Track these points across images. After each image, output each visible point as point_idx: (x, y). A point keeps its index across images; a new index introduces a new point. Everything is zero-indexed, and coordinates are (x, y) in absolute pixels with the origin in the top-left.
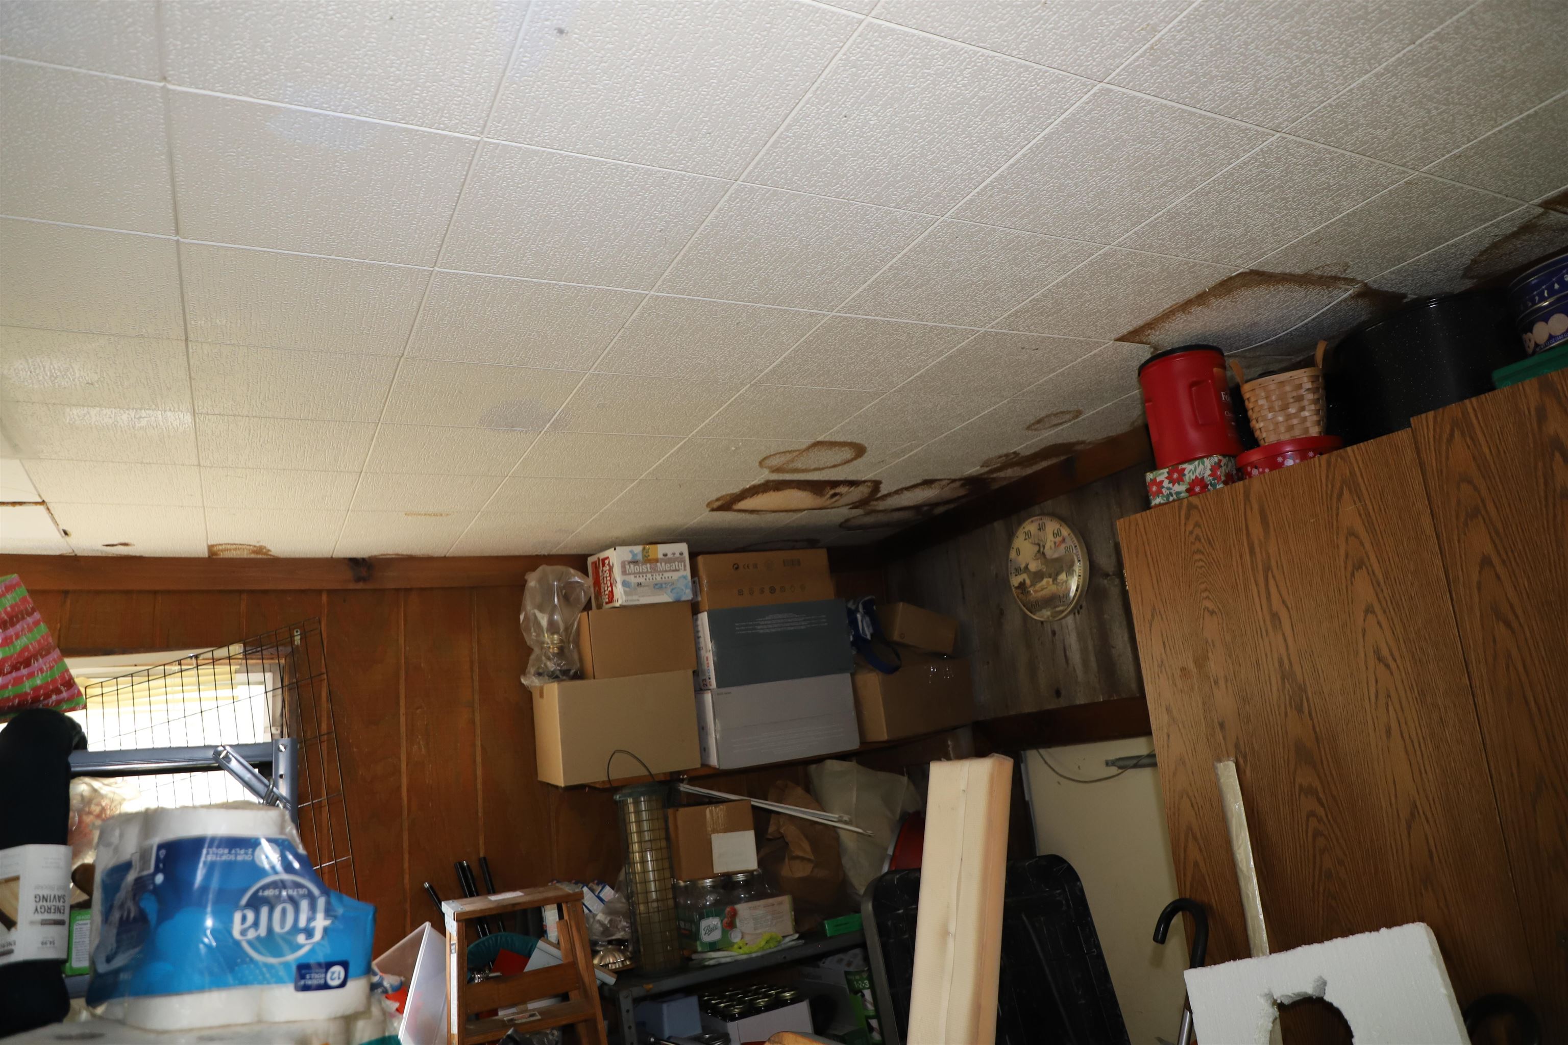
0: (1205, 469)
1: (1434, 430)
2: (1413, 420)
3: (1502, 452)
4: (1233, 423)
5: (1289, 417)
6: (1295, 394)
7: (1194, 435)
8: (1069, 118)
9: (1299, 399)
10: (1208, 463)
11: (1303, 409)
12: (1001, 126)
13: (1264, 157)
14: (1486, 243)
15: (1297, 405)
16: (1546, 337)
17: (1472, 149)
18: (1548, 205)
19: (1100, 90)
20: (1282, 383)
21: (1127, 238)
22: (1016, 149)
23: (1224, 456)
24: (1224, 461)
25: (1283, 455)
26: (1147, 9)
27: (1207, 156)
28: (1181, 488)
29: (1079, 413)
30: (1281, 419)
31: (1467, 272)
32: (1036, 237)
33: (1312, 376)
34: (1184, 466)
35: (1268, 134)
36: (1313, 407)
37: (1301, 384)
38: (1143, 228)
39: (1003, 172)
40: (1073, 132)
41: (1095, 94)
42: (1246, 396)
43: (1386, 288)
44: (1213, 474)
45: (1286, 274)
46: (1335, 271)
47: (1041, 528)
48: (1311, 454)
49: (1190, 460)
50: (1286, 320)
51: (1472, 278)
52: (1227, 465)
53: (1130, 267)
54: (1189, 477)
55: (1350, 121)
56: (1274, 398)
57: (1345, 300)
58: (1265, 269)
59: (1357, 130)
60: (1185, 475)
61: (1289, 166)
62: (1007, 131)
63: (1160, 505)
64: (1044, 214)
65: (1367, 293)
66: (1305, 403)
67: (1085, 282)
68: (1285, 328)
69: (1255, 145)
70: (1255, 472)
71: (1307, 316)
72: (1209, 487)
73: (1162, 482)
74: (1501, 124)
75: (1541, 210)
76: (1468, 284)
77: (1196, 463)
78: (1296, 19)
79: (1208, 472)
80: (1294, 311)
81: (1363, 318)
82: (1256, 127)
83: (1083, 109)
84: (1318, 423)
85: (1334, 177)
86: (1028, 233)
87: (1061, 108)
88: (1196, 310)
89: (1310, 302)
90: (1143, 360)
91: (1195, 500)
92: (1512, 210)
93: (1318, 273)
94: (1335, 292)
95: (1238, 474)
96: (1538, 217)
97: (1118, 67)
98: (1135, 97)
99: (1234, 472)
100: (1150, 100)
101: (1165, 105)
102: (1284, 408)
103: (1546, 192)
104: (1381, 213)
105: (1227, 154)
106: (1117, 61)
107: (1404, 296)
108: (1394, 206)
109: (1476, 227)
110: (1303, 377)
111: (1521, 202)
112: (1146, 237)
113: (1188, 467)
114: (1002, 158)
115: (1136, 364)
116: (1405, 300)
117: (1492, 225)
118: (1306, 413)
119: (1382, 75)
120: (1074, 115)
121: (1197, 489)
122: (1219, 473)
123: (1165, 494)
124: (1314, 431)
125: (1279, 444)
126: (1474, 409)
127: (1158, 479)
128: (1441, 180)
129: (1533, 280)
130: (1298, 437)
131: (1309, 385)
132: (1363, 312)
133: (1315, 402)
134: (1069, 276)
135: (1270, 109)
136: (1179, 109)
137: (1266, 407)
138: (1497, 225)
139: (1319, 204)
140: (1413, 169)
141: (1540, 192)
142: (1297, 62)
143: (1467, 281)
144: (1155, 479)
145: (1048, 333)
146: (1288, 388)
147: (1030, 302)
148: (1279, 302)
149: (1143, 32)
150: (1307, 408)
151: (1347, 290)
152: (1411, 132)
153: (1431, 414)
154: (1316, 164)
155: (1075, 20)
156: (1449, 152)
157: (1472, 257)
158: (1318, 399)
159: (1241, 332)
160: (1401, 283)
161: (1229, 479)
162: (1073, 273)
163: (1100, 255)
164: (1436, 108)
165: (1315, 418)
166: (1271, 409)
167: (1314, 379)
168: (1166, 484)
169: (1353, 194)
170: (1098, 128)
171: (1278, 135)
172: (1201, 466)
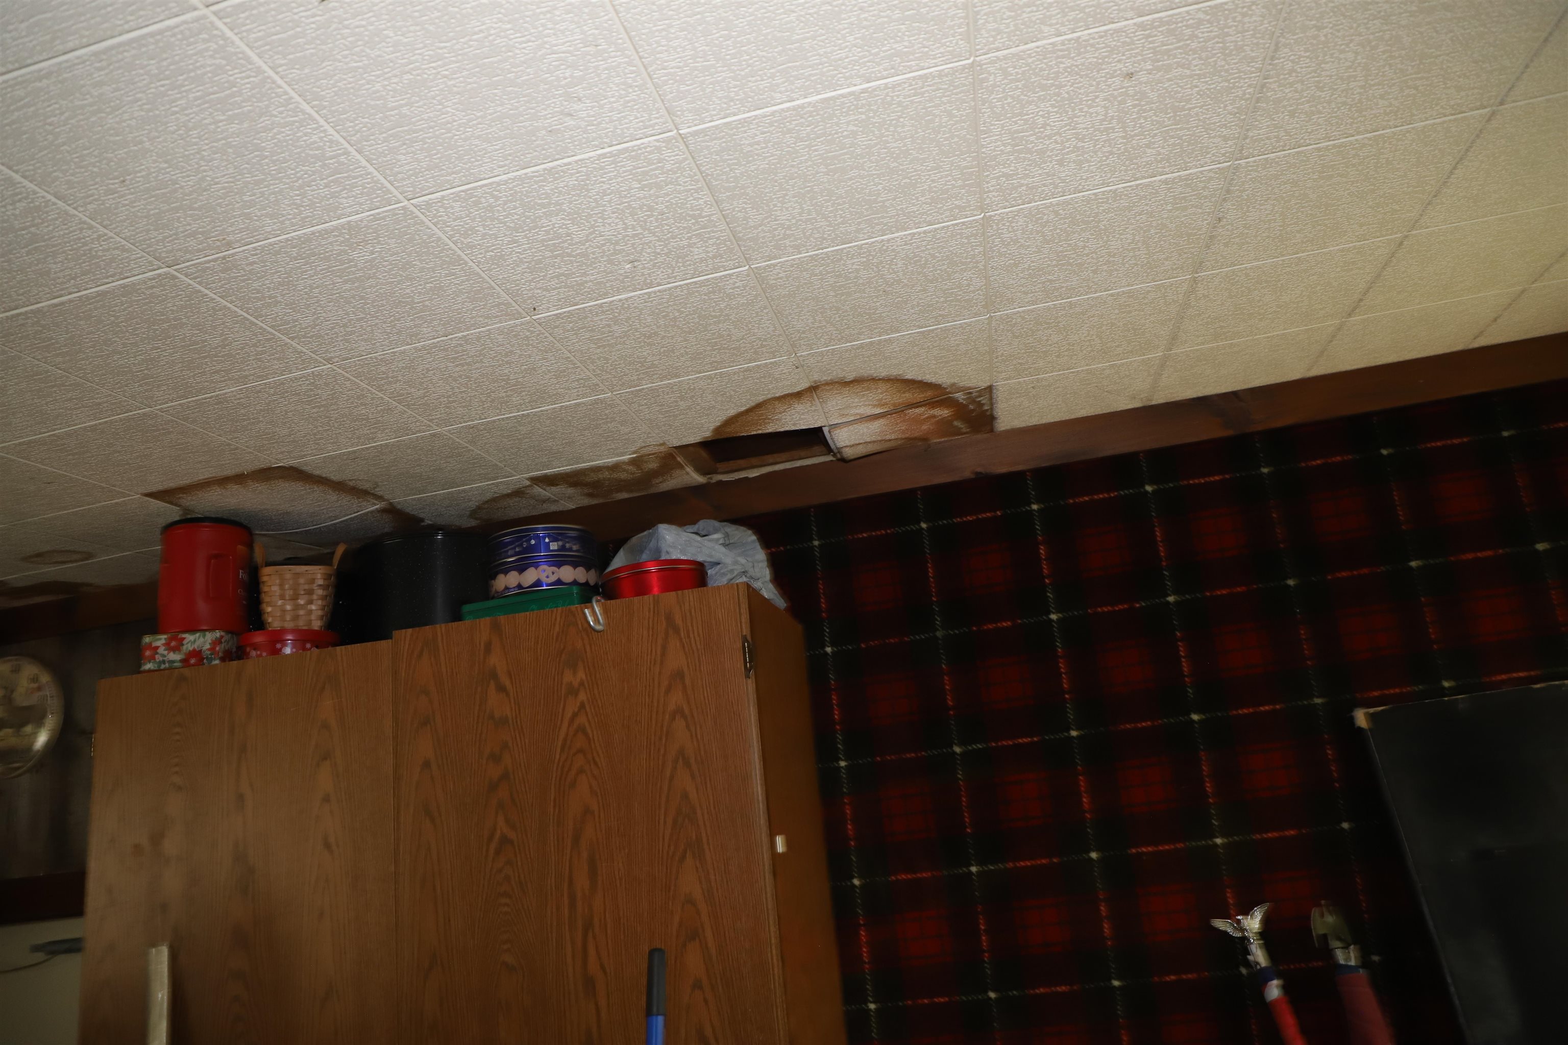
0: (205, 642)
1: (409, 645)
2: (396, 634)
3: (455, 674)
4: (244, 602)
5: (297, 607)
6: (306, 587)
7: (202, 607)
8: (128, 286)
9: (310, 592)
10: (210, 637)
11: (311, 602)
12: (50, 266)
13: (314, 379)
14: (489, 496)
15: (306, 597)
16: (503, 587)
17: (482, 425)
18: (536, 480)
19: (166, 274)
20: (297, 575)
21: (171, 407)
22: (63, 292)
23: (228, 632)
24: (227, 637)
25: (283, 642)
26: (225, 226)
27: (263, 362)
28: (175, 657)
29: (89, 556)
30: (288, 607)
31: (473, 514)
32: (68, 377)
33: (325, 574)
34: (184, 636)
35: (320, 362)
36: (320, 602)
37: (314, 579)
38: (189, 402)
39: (43, 307)
40: (130, 298)
41: (160, 275)
42: (265, 579)
43: (409, 510)
44: (212, 649)
45: (323, 478)
46: (366, 486)
47: (16, 670)
48: (308, 646)
49: (192, 631)
50: (317, 516)
51: (476, 519)
52: (229, 642)
53: (170, 433)
54: (188, 647)
55: (390, 375)
56: (287, 587)
57: (372, 512)
58: (304, 468)
59: (396, 383)
60: (183, 645)
61: (336, 393)
62: (55, 273)
63: (150, 671)
64: (83, 359)
65: (392, 511)
66: (315, 597)
67: (118, 434)
68: (315, 523)
69: (307, 367)
70: (253, 653)
71: (336, 517)
72: (205, 661)
73: (157, 648)
74: (504, 415)
75: (528, 483)
76: (473, 523)
77: (198, 635)
78: (356, 285)
79: (208, 646)
80: (325, 511)
81: (386, 530)
82: (311, 354)
83: (145, 283)
84: (321, 618)
85: (373, 413)
86: (61, 372)
87: (121, 273)
88: (234, 488)
89: (341, 506)
90: (170, 520)
91: (186, 672)
92: (508, 477)
93: (351, 484)
94: (365, 503)
95: (237, 654)
96: (526, 487)
97: (188, 261)
98: (200, 291)
99: (234, 650)
100: (214, 299)
101: (229, 308)
102: (295, 598)
103: (532, 471)
104: (409, 451)
105: (281, 366)
106: (188, 256)
107: (422, 520)
108: (420, 449)
109: (481, 482)
110: (318, 574)
111: (515, 473)
112: (190, 412)
113: (189, 637)
114: (45, 294)
115: (163, 522)
116: (423, 524)
117: (493, 484)
118: (313, 607)
119: (420, 350)
120: (134, 284)
121: (193, 661)
122: (217, 649)
123: (158, 660)
124: (317, 625)
125: (283, 631)
126: (442, 634)
127: (154, 644)
128: (458, 440)
129: (507, 539)
130: (300, 628)
131: (321, 582)
132: (386, 525)
133: (324, 598)
134: (100, 424)
135: (325, 343)
136: (241, 315)
137: (277, 594)
138: (497, 485)
139: (357, 430)
140: (437, 426)
141: (528, 470)
142: (352, 317)
143: (472, 520)
144: (150, 644)
145: (65, 471)
146: (302, 581)
147: (49, 436)
148: (312, 500)
149: (218, 243)
150: (315, 602)
151: (375, 504)
152: (438, 398)
153: (410, 631)
154: (358, 398)
155: (152, 207)
156: (465, 422)
157: (477, 504)
158: (326, 596)
159: (274, 518)
160: (420, 509)
161: (228, 657)
162: (106, 422)
163: (138, 414)
164: (458, 388)
165: (320, 613)
166: (282, 597)
167: (327, 577)
168: (162, 650)
169: (387, 431)
170: (157, 303)
171: (329, 366)
172: (202, 639)
